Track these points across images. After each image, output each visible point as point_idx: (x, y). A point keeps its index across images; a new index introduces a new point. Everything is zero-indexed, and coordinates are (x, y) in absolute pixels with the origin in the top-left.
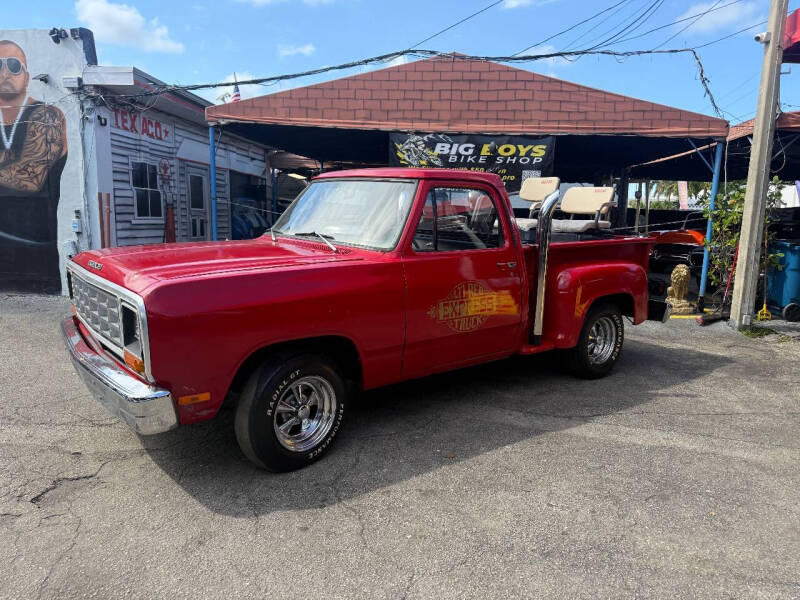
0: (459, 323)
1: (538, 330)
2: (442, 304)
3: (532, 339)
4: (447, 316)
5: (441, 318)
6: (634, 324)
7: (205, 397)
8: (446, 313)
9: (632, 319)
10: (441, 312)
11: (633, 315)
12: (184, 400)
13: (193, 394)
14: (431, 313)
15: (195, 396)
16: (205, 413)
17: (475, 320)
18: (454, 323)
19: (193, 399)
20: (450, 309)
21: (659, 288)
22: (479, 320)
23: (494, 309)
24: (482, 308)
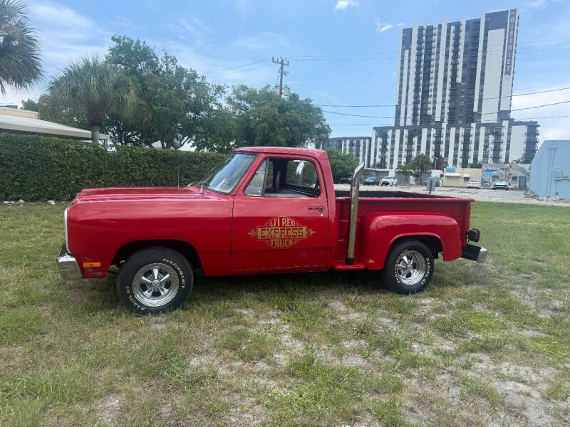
0: (274, 242)
2: (259, 230)
3: (348, 261)
4: (264, 237)
5: (259, 237)
7: (97, 264)
8: (264, 235)
12: (86, 265)
13: (91, 262)
14: (251, 234)
16: (99, 273)
17: (288, 242)
18: (270, 242)
19: (91, 265)
20: (266, 233)
21: (475, 236)
22: (291, 242)
23: (305, 236)
24: (294, 234)
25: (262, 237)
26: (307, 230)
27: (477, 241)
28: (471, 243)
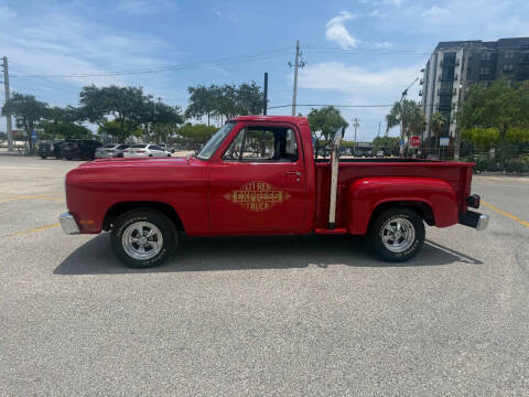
0: (250, 205)
1: (332, 219)
2: (235, 192)
3: (329, 226)
4: (240, 200)
10: (235, 197)
12: (82, 222)
13: (86, 220)
14: (227, 196)
17: (264, 206)
18: (246, 205)
20: (241, 196)
21: (475, 202)
22: (267, 206)
23: (280, 199)
24: (270, 198)
25: (237, 199)
26: (284, 195)
27: (477, 207)
28: (470, 209)
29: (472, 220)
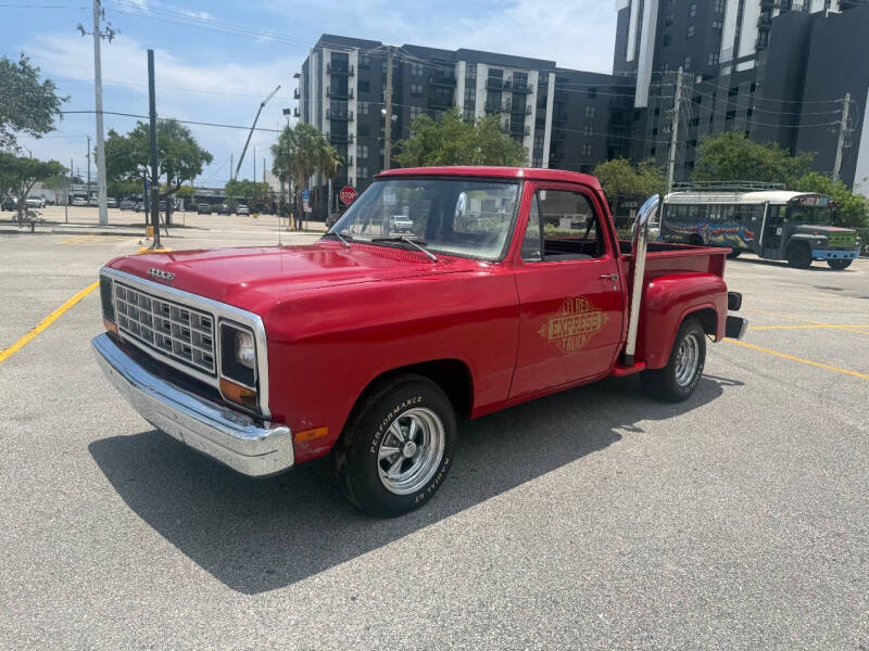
0: (566, 342)
1: (631, 350)
2: (551, 322)
3: (622, 359)
5: (550, 338)
6: (715, 341)
7: (322, 432)
8: (555, 331)
9: (713, 337)
10: (551, 330)
11: (714, 332)
12: (302, 436)
13: (312, 429)
14: (542, 331)
15: (312, 431)
16: (319, 450)
17: (581, 340)
18: (562, 343)
19: (310, 435)
20: (558, 327)
21: (735, 301)
22: (584, 340)
23: (599, 327)
24: (588, 325)
25: (555, 335)
26: (602, 318)
27: (737, 309)
29: (735, 328)
